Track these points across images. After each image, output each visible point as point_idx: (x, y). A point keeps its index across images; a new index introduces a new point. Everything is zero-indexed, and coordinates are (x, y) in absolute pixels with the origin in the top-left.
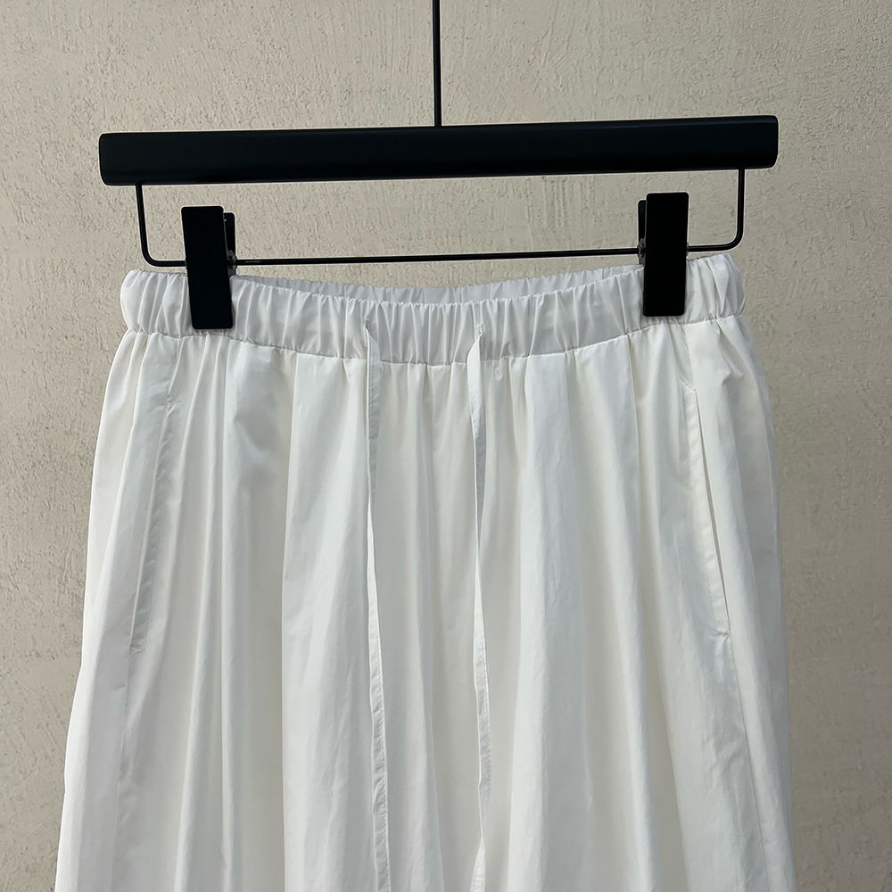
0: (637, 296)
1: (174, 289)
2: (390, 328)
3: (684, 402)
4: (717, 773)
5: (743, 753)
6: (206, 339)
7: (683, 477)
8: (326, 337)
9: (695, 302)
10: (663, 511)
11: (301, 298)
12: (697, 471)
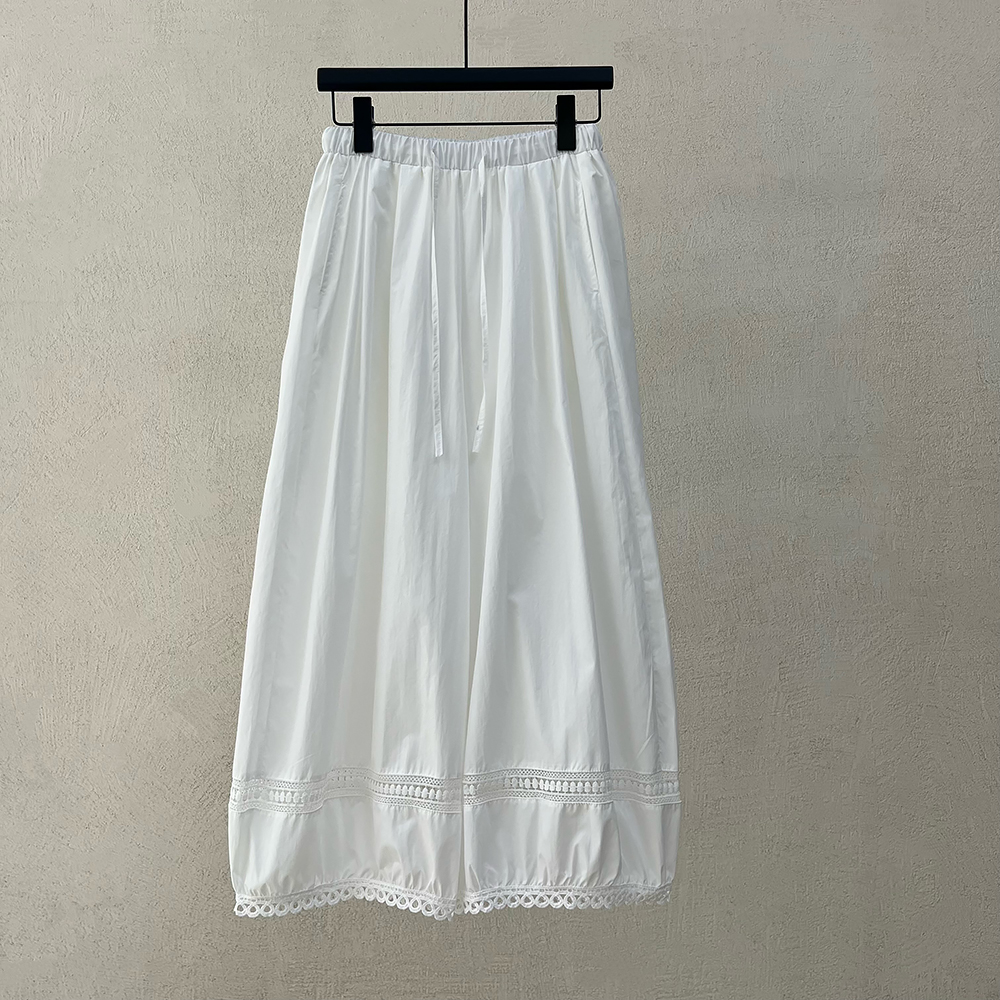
0: (554, 141)
1: (348, 134)
2: (444, 152)
3: (576, 188)
4: (593, 351)
5: (605, 342)
6: (361, 156)
7: (577, 221)
8: (415, 156)
9: (580, 144)
10: (567, 234)
11: (404, 139)
12: (583, 218)
